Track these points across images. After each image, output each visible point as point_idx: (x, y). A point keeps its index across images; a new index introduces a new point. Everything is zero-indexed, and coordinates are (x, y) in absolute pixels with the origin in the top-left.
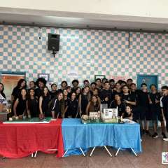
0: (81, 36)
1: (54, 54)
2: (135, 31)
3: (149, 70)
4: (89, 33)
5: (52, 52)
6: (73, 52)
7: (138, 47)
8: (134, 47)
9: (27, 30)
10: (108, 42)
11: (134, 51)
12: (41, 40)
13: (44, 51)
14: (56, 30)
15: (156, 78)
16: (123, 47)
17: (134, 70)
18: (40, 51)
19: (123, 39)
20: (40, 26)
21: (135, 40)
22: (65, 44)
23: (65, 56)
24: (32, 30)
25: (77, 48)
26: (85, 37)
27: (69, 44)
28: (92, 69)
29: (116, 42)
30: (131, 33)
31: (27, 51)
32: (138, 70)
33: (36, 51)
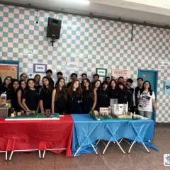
0: (83, 25)
1: (53, 42)
2: (138, 23)
3: (150, 66)
4: (91, 21)
5: (50, 40)
6: (73, 42)
7: (141, 41)
8: (137, 41)
9: (22, 12)
10: (111, 33)
11: (137, 45)
12: (38, 25)
13: (41, 38)
14: (55, 15)
15: (156, 73)
16: (126, 39)
17: (136, 65)
18: (36, 38)
19: (126, 31)
20: (37, 8)
21: (138, 33)
22: (65, 32)
23: (64, 45)
24: (27, 12)
25: (78, 38)
26: (87, 25)
27: (69, 32)
28: (94, 61)
29: (119, 34)
30: (134, 25)
31: (21, 36)
32: (139, 65)
33: (31, 37)
